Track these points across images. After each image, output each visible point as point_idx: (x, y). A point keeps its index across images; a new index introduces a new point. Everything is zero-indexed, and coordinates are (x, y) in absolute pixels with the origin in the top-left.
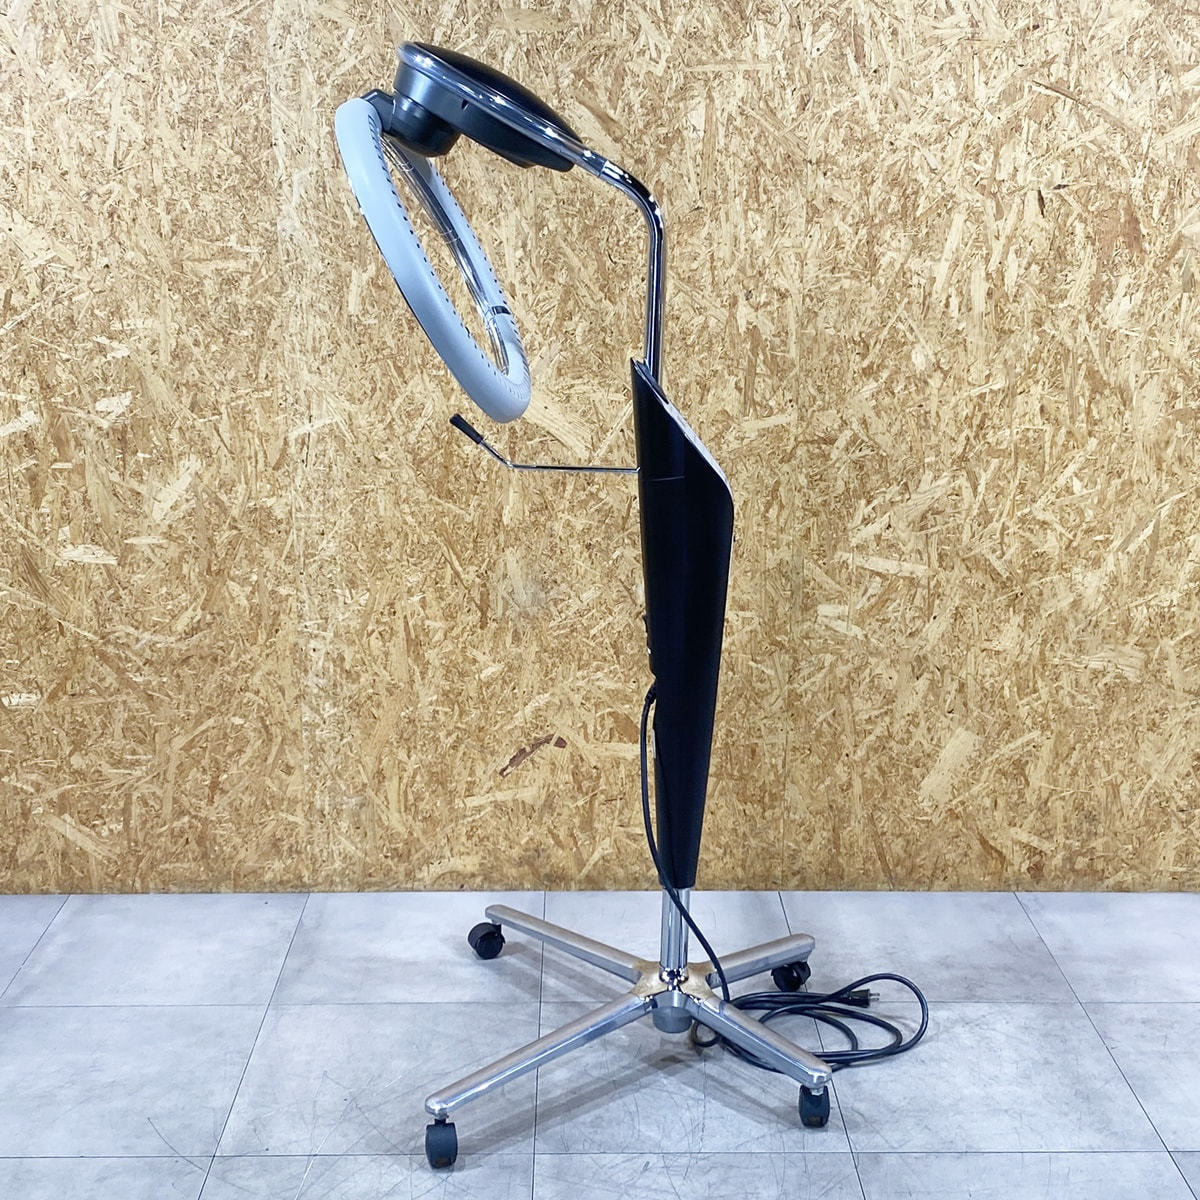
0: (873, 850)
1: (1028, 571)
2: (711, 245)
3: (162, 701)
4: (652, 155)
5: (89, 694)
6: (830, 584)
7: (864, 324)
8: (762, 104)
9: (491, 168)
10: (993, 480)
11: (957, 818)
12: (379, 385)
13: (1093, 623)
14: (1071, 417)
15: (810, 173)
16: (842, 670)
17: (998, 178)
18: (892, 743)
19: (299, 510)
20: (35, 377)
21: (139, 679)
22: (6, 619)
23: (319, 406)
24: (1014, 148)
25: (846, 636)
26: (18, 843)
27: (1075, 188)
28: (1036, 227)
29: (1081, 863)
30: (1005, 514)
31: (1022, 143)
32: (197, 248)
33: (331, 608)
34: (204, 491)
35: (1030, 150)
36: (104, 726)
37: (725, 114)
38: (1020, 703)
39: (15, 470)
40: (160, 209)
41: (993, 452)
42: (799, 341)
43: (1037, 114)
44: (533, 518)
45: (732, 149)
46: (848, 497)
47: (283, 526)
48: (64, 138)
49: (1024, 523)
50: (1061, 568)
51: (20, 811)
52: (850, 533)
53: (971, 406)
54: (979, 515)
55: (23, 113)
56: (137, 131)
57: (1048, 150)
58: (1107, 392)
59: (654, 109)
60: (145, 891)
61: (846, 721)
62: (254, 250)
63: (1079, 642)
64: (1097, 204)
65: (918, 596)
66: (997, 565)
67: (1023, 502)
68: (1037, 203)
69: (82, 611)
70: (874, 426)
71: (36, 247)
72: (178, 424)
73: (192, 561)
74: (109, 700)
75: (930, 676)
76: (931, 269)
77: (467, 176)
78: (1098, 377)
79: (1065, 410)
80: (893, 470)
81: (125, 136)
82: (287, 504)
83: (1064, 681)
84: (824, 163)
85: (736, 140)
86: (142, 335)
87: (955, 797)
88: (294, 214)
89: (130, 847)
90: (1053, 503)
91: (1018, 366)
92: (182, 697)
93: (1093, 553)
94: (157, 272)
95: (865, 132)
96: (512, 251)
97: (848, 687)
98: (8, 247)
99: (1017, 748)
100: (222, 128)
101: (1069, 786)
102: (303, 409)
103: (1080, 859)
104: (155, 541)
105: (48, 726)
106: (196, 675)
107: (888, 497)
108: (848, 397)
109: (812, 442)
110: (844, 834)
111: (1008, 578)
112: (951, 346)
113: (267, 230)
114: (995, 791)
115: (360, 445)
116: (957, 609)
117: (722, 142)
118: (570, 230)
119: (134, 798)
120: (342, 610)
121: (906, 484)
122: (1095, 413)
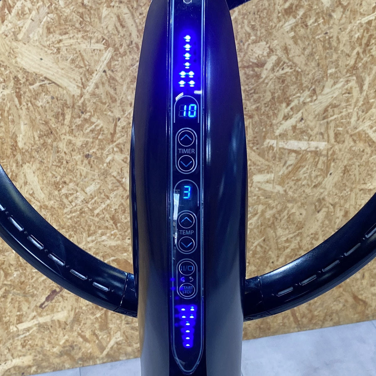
25: (272, 192)
44: (42, 141)
46: (274, 103)
52: (275, 127)
53: (362, 31)
54: (363, 105)
65: (320, 162)
70: (292, 51)
80: (305, 81)
97: (273, 223)
107: (302, 99)
108: (274, 31)
116: (345, 167)
121: (314, 90)
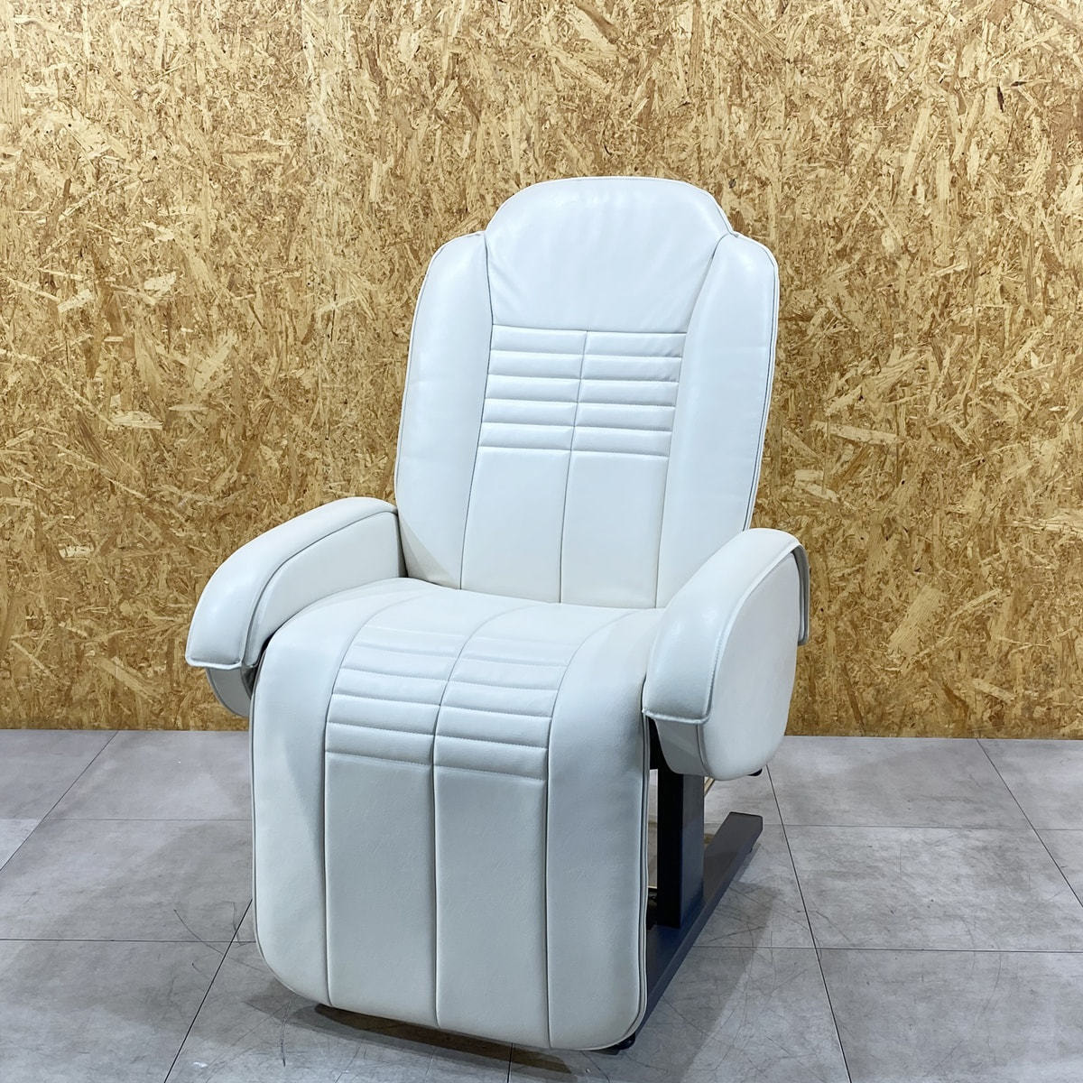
0: (846, 698)
1: (990, 440)
2: (698, 137)
3: (202, 554)
4: (644, 56)
5: (136, 547)
6: (806, 450)
7: (838, 210)
8: (744, 8)
9: (498, 68)
10: (956, 355)
11: (924, 669)
12: (397, 266)
13: (1049, 488)
14: (1029, 296)
15: (788, 70)
16: (817, 531)
17: (960, 76)
18: (864, 600)
19: (325, 380)
20: (90, 258)
21: (182, 535)
22: (63, 478)
23: (343, 286)
24: (975, 50)
26: (72, 683)
27: (1032, 85)
28: (996, 120)
29: (1039, 712)
30: (968, 387)
31: (983, 44)
32: (235, 141)
33: (353, 470)
34: (240, 362)
35: (990, 50)
36: (150, 577)
37: (711, 18)
38: (982, 562)
39: (72, 343)
40: (203, 107)
41: (956, 328)
42: (778, 225)
43: (996, 17)
45: (717, 49)
47: (311, 395)
48: (117, 42)
49: (985, 395)
50: (1020, 437)
51: (74, 653)
55: (82, 20)
56: (182, 36)
57: (1006, 50)
58: (1062, 273)
59: (646, 13)
60: (186, 728)
61: (821, 578)
62: (286, 143)
63: (1036, 507)
64: (1052, 99)
66: (960, 432)
67: (984, 376)
68: (996, 98)
69: (131, 471)
71: (92, 141)
72: (216, 302)
73: (228, 427)
74: (155, 553)
75: (899, 537)
76: (899, 160)
77: (477, 74)
78: (1054, 259)
79: (1023, 290)
81: (172, 41)
82: (314, 376)
83: (1024, 542)
84: (800, 61)
85: (720, 41)
86: (186, 221)
87: (921, 650)
88: (321, 109)
89: (172, 687)
90: (1012, 377)
91: (980, 248)
92: (220, 551)
93: (1049, 423)
94: (199, 163)
95: (838, 33)
96: (517, 143)
98: (68, 141)
99: (979, 604)
100: (258, 33)
101: (1028, 640)
102: (329, 288)
103: (1038, 708)
104: (196, 409)
105: (100, 576)
106: (232, 531)
109: (791, 319)
110: (819, 684)
111: (970, 446)
112: (918, 230)
113: (297, 125)
114: (959, 645)
115: (380, 321)
117: (708, 45)
118: (569, 124)
119: (177, 643)
120: (363, 473)
122: (1051, 292)
